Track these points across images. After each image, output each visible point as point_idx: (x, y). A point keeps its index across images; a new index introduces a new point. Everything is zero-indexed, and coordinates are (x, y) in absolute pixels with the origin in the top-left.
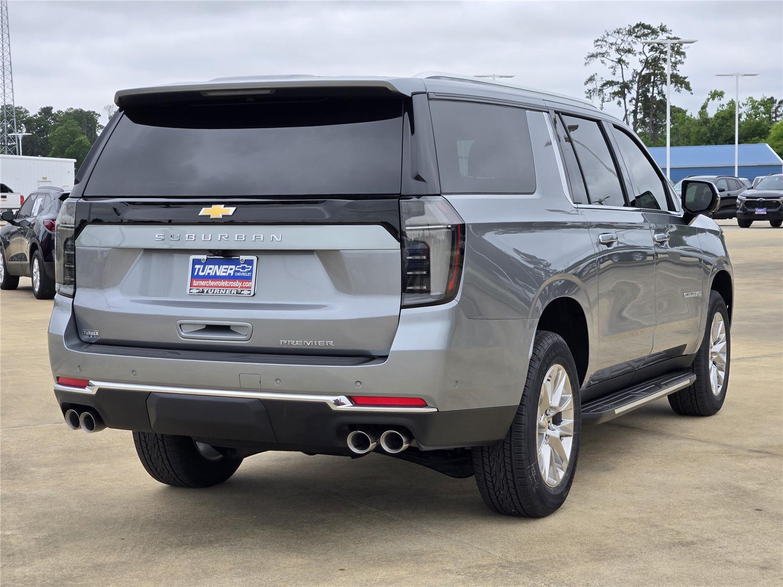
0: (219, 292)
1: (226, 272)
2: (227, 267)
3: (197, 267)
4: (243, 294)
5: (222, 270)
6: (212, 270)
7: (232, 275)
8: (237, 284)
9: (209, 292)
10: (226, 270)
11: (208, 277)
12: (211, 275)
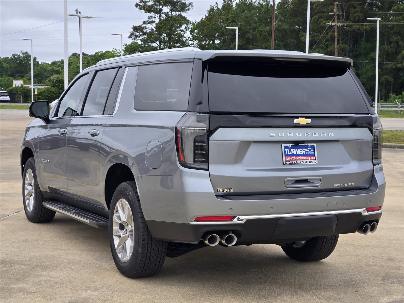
0: (301, 162)
1: (302, 152)
2: (301, 149)
3: (286, 150)
4: (312, 163)
5: (299, 151)
6: (295, 151)
7: (305, 153)
8: (308, 158)
9: (295, 163)
10: (301, 151)
11: (293, 155)
12: (294, 154)
